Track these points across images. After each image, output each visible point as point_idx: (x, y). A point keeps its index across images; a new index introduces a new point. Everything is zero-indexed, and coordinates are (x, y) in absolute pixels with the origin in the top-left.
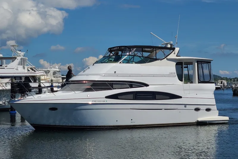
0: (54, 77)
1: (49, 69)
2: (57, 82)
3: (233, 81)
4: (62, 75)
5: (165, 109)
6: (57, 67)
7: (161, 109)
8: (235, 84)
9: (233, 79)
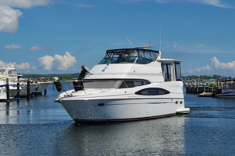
0: (10, 76)
1: (4, 68)
2: (13, 80)
3: (186, 79)
4: (18, 74)
5: (163, 103)
6: (13, 66)
7: (161, 103)
8: (187, 82)
9: (186, 77)
